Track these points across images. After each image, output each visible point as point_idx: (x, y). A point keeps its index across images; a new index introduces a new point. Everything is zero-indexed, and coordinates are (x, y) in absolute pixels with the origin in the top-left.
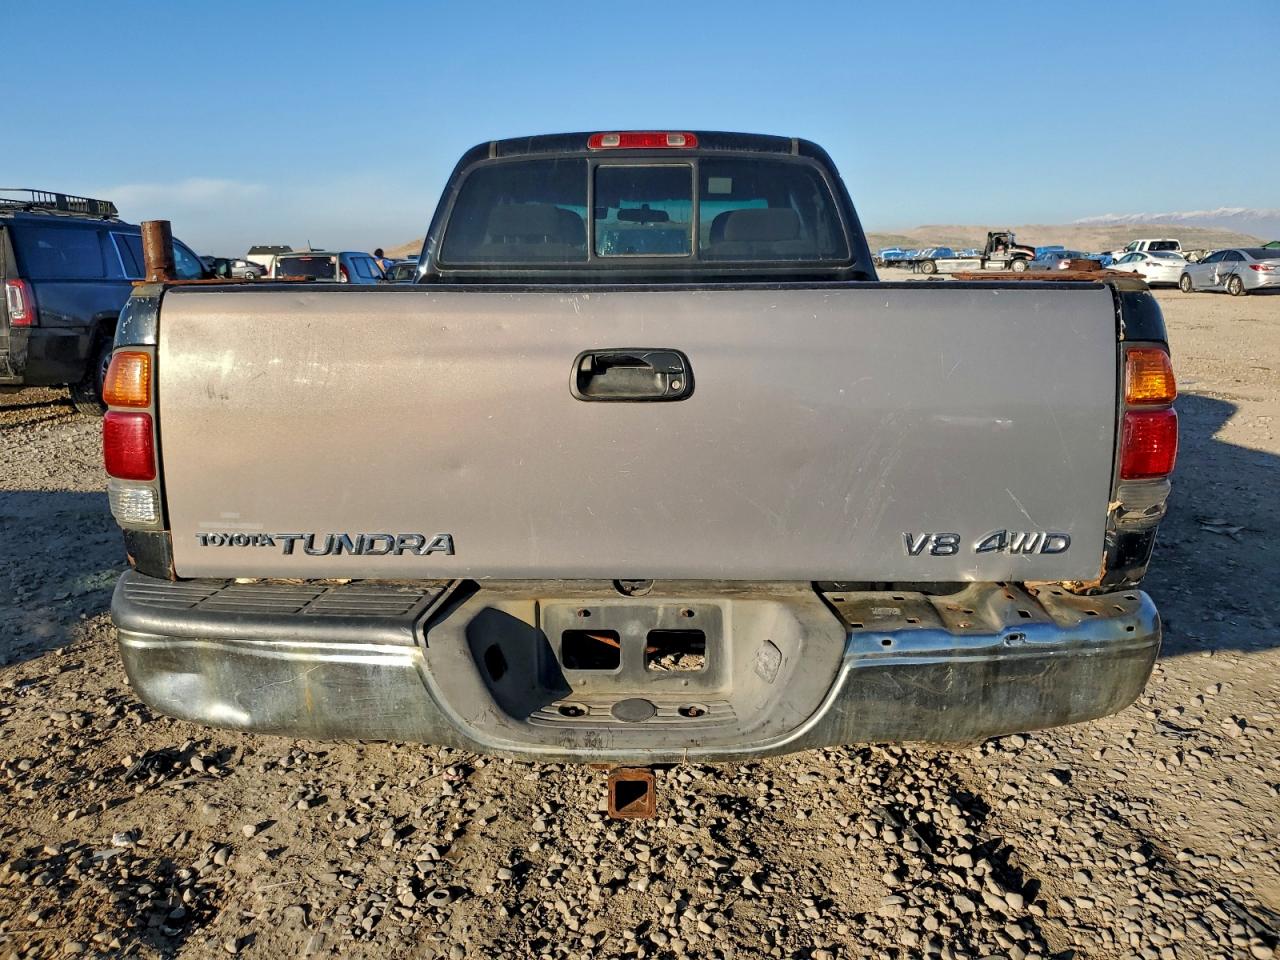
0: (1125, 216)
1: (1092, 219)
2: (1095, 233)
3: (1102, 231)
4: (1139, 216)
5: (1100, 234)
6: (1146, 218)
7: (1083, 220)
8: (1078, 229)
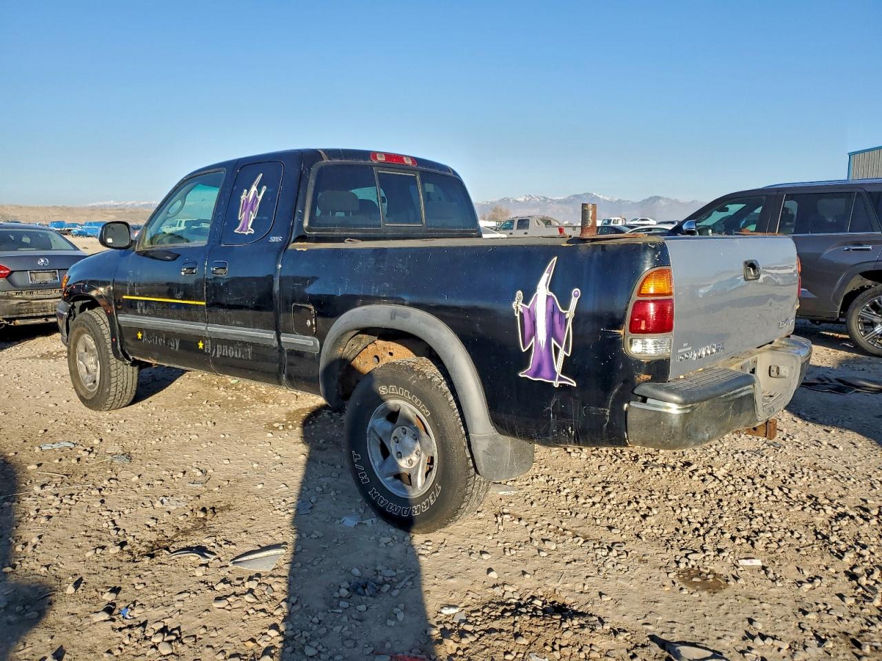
0: (123, 202)
1: (101, 203)
2: (105, 213)
3: (110, 212)
4: (132, 202)
5: (108, 214)
6: (137, 205)
7: (94, 204)
8: (93, 210)
